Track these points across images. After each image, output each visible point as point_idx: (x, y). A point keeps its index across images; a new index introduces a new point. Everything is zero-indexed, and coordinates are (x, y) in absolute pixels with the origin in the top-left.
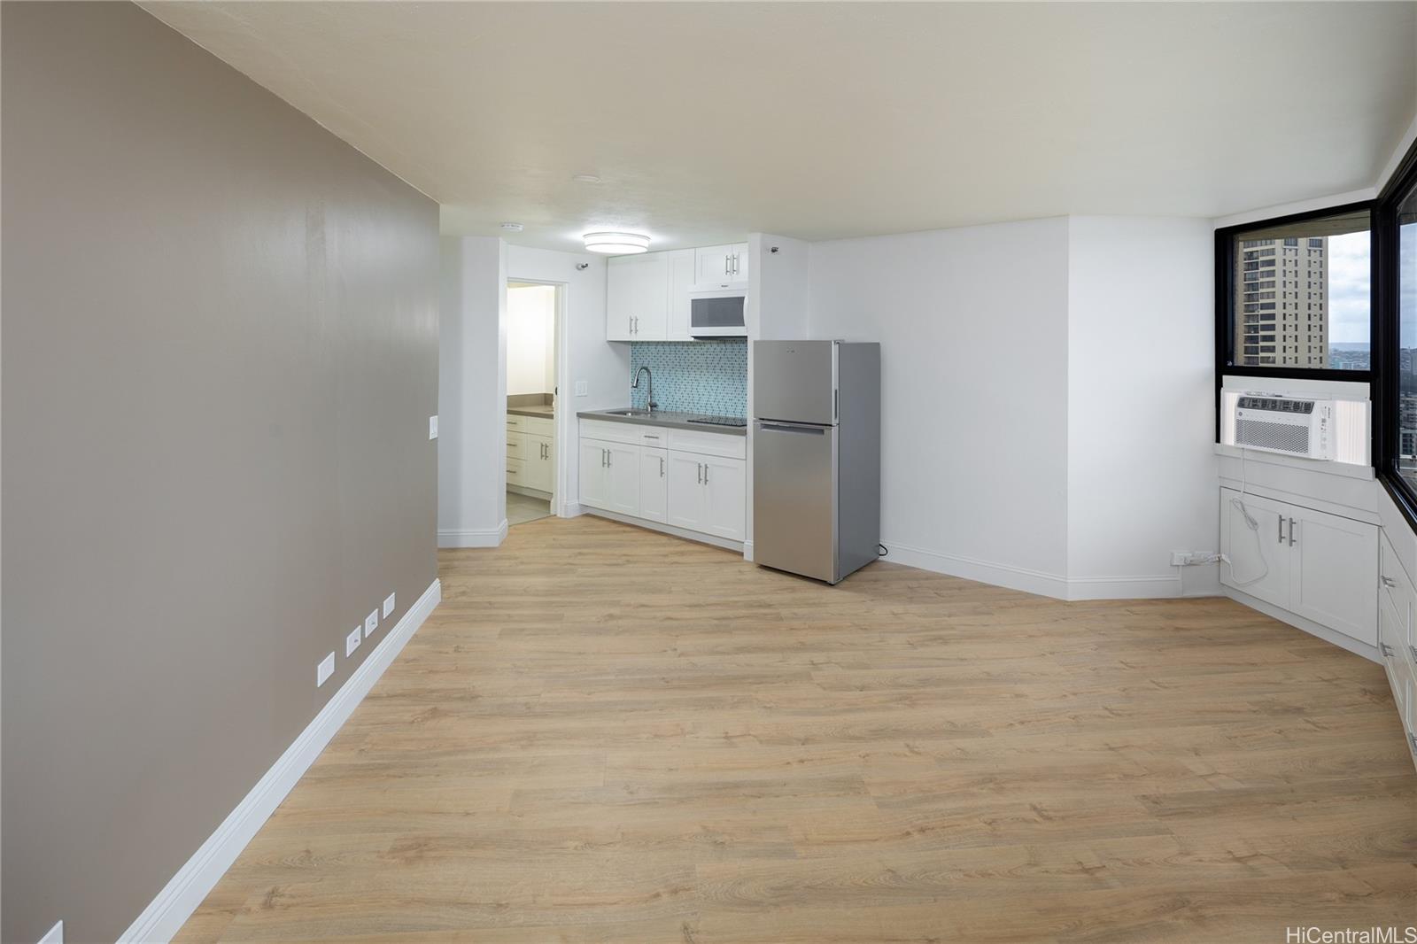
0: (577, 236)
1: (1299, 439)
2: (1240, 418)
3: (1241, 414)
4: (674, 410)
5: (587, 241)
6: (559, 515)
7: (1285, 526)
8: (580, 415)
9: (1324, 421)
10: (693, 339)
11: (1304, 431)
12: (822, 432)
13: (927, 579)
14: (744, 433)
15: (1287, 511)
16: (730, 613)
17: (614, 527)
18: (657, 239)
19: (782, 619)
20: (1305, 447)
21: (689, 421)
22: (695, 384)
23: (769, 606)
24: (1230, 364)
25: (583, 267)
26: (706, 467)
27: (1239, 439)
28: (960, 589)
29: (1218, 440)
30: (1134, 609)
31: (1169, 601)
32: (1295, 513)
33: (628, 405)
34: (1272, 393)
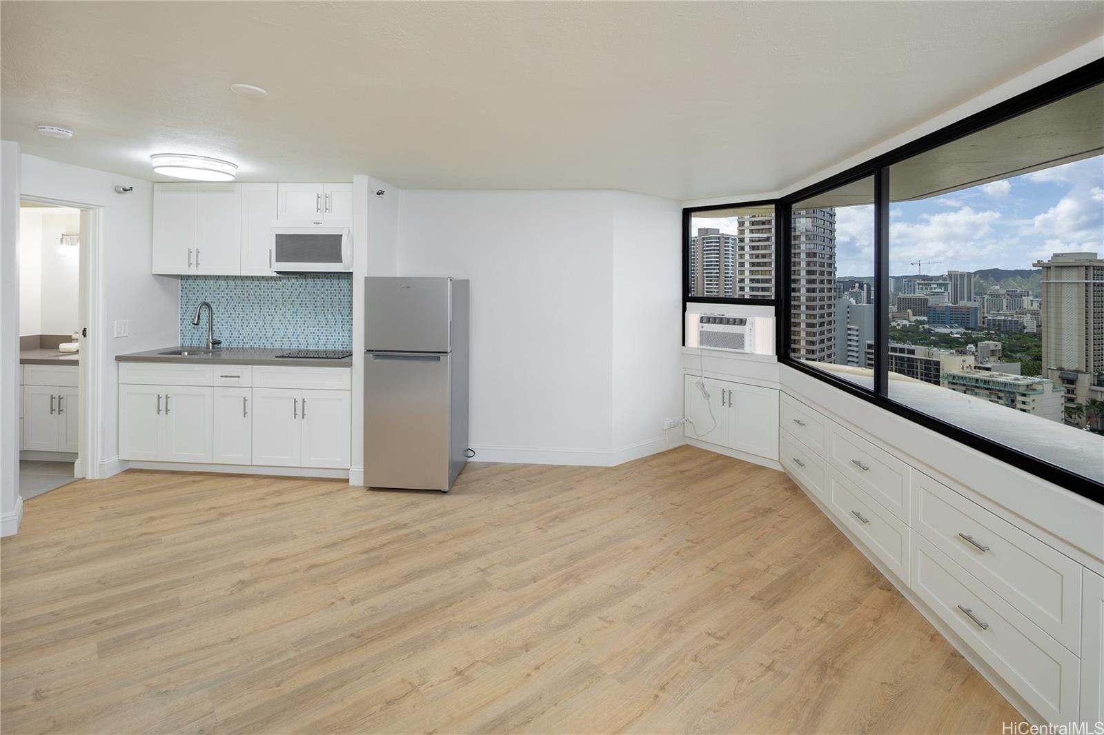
0: (142, 155)
1: (738, 341)
2: (701, 329)
3: (702, 327)
4: (241, 345)
5: (156, 162)
6: (89, 477)
7: (726, 395)
8: (119, 359)
9: (751, 330)
10: (275, 274)
11: (741, 337)
12: (438, 359)
13: (513, 470)
14: (349, 365)
15: (727, 386)
16: (372, 543)
17: (176, 480)
18: (245, 167)
19: (424, 536)
20: (742, 346)
21: (277, 357)
22: (269, 318)
23: (405, 526)
24: (690, 295)
25: (125, 190)
26: (304, 401)
27: (701, 343)
28: (541, 473)
29: (684, 345)
30: (651, 463)
31: (664, 454)
32: (732, 387)
33: (177, 343)
34: (719, 313)
